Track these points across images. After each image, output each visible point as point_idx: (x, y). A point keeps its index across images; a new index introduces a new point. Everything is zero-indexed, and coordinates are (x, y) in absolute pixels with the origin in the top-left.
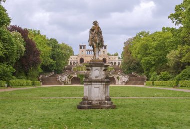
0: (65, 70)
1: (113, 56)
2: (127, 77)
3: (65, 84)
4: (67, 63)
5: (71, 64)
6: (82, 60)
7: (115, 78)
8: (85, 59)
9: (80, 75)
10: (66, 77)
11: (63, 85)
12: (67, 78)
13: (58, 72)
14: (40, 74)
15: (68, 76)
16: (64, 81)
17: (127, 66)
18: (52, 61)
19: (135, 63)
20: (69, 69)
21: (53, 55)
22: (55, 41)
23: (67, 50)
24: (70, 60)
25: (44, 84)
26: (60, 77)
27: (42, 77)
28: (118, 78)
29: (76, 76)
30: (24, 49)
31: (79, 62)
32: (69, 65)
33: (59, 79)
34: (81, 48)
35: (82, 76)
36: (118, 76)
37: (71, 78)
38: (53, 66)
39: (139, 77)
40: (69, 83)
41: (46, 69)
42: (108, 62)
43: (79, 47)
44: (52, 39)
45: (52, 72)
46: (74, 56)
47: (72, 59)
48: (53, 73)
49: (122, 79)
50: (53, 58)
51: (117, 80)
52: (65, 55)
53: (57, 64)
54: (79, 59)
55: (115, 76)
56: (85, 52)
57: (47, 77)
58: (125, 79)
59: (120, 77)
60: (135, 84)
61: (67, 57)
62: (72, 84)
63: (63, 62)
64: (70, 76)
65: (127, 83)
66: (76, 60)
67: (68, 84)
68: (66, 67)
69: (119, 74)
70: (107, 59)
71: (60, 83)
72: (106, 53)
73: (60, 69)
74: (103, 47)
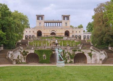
0: (18, 44)
1: (76, 28)
2: (102, 52)
3: (17, 62)
4: (22, 37)
5: (26, 38)
6: (39, 33)
7: (86, 54)
8: (43, 32)
9: (39, 51)
10: (18, 54)
11: (14, 65)
12: (20, 55)
13: (9, 47)
15: (22, 51)
16: (16, 58)
17: (97, 39)
19: (109, 35)
20: (24, 44)
21: (2, 25)
22: (6, 6)
23: (21, 19)
24: (25, 32)
26: (11, 52)
28: (90, 55)
29: (33, 51)
31: (36, 36)
32: (24, 39)
33: (10, 56)
34: (38, 19)
35: (41, 52)
36: (90, 51)
37: (26, 54)
38: (2, 39)
40: (23, 61)
42: (71, 36)
43: (36, 18)
46: (29, 28)
47: (27, 32)
48: (2, 48)
49: (95, 56)
50: (3, 29)
51: (88, 57)
52: (19, 26)
53: (7, 36)
54: (36, 32)
55: (86, 52)
56: (43, 24)
58: (101, 55)
59: (93, 53)
61: (20, 29)
62: (27, 63)
63: (16, 34)
64: (24, 52)
65: (104, 62)
66: (32, 33)
67: (22, 63)
68: (20, 41)
69: (91, 48)
70: (70, 32)
72: (69, 25)
73: (12, 42)
74: (64, 17)
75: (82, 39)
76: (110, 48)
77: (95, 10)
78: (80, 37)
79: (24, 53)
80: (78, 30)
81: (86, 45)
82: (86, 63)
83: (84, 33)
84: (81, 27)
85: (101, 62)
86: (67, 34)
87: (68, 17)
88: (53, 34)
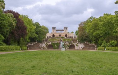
0: (44, 41)
2: (82, 44)
4: (46, 37)
5: (47, 38)
6: (53, 36)
7: (75, 45)
8: (55, 35)
10: (44, 45)
11: (42, 50)
13: (40, 42)
14: (28, 43)
16: (43, 47)
17: (80, 38)
18: (36, 35)
20: (46, 40)
21: (37, 32)
22: (38, 23)
23: (45, 29)
24: (47, 35)
25: (30, 49)
26: (40, 44)
27: (29, 44)
28: (77, 45)
29: (50, 44)
30: (15, 25)
31: (52, 37)
32: (46, 38)
33: (40, 46)
34: (53, 29)
35: (54, 44)
36: (77, 44)
38: (36, 38)
39: (90, 44)
40: (46, 48)
41: (32, 40)
42: (68, 37)
43: (52, 28)
44: (36, 23)
45: (36, 41)
46: (49, 33)
47: (48, 35)
49: (79, 46)
50: (37, 34)
51: (76, 46)
52: (44, 32)
53: (39, 37)
54: (52, 35)
55: (75, 44)
56: (55, 31)
57: (32, 44)
58: (82, 46)
59: (78, 44)
61: (45, 34)
62: (48, 49)
65: (83, 48)
66: (50, 35)
68: (45, 39)
69: (77, 42)
70: (68, 35)
71: (40, 48)
72: (67, 32)
73: (41, 40)
74: (65, 28)
75: (73, 38)
76: (86, 42)
77: (79, 25)
78: (72, 37)
79: (47, 45)
80: (71, 34)
81: (75, 41)
82: (75, 49)
83: (74, 36)
84: (73, 33)
85: (82, 49)
86: (66, 36)
87: (67, 28)
88: (60, 36)
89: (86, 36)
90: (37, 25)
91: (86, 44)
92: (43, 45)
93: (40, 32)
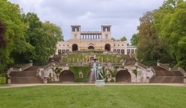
0: (50, 60)
1: (118, 41)
2: (150, 69)
3: (49, 81)
5: (59, 53)
6: (75, 47)
7: (130, 72)
8: (79, 45)
9: (74, 67)
10: (50, 71)
11: (46, 84)
12: (52, 72)
13: (39, 63)
14: (9, 66)
15: (55, 68)
16: (47, 76)
17: (144, 54)
18: (29, 45)
20: (57, 59)
21: (31, 38)
22: (35, 16)
24: (57, 46)
25: (13, 82)
26: (41, 69)
27: (12, 69)
28: (135, 72)
29: (67, 68)
31: (71, 50)
32: (57, 53)
33: (40, 74)
34: (73, 30)
35: (77, 69)
36: (135, 68)
37: (59, 72)
38: (30, 54)
39: (170, 69)
40: (56, 80)
41: (20, 58)
42: (112, 50)
43: (71, 29)
44: (29, 14)
46: (63, 41)
47: (60, 46)
48: (31, 65)
49: (141, 73)
50: (32, 42)
51: (133, 75)
52: (50, 38)
53: (37, 50)
54: (71, 45)
55: (130, 69)
56: (79, 36)
57: (21, 70)
58: (147, 73)
59: (138, 70)
60: (167, 81)
61: (53, 42)
62: (61, 82)
64: (57, 68)
65: (152, 80)
66: (66, 46)
67: (54, 82)
68: (52, 56)
69: (136, 64)
70: (112, 45)
71: (40, 80)
72: (109, 37)
73: (42, 58)
74: (104, 28)
75: (126, 53)
76: (158, 64)
77: (141, 20)
78: (123, 51)
79: (57, 71)
80: (121, 43)
81: (129, 60)
82: (130, 81)
83: (127, 47)
84: (124, 39)
85: (148, 81)
86: (108, 47)
87: (108, 28)
88: (91, 47)
89: (159, 47)
90: (33, 21)
91: (160, 68)
92: (48, 72)
93: (39, 38)
